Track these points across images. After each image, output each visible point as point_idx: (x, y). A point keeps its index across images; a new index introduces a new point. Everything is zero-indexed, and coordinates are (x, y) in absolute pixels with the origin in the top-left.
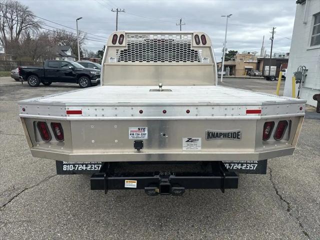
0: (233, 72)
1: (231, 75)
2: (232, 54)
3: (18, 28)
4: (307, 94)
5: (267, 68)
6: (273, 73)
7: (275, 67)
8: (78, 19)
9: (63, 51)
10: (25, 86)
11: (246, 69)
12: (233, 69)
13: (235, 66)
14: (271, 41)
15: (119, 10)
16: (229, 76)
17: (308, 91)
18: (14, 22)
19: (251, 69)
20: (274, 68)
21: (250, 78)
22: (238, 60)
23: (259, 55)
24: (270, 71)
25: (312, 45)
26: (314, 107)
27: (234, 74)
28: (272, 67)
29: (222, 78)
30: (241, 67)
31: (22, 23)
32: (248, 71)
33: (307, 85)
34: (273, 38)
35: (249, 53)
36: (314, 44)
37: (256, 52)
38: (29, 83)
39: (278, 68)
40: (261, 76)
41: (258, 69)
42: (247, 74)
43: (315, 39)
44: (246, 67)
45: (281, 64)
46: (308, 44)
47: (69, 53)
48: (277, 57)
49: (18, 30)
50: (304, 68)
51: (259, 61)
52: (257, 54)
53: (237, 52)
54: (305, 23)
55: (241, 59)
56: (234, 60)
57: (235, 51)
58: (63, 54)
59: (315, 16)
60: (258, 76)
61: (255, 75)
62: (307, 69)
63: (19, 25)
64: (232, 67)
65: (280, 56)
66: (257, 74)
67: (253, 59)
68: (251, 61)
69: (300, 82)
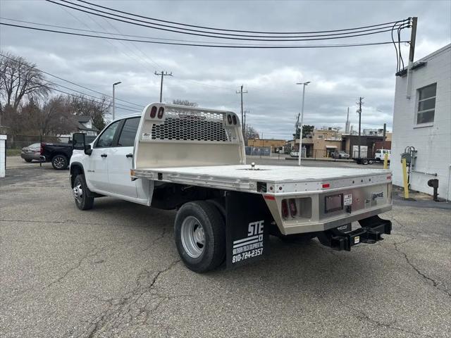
0: (311, 152)
1: (308, 156)
2: (308, 130)
3: (19, 91)
4: (419, 180)
5: (355, 148)
6: (364, 155)
7: (366, 147)
8: (116, 84)
9: (81, 122)
10: (48, 169)
11: (328, 149)
12: (311, 148)
13: (313, 145)
14: (358, 114)
15: (165, 73)
16: (306, 158)
17: (420, 176)
18: (14, 84)
19: (334, 149)
20: (364, 148)
21: (335, 161)
22: (316, 138)
23: (343, 131)
24: (359, 151)
25: (418, 122)
26: (429, 195)
27: (312, 156)
28: (362, 147)
29: (300, 160)
30: (320, 146)
31: (26, 84)
32: (331, 152)
33: (418, 169)
34: (360, 110)
35: (330, 129)
36: (421, 121)
37: (339, 128)
38: (53, 164)
39: (370, 148)
40: (348, 159)
41: (343, 149)
42: (330, 156)
43: (421, 116)
44: (328, 147)
45: (373, 143)
46: (415, 121)
47: (89, 126)
48: (367, 134)
49: (19, 94)
50: (412, 149)
51: (345, 139)
52: (340, 130)
53: (313, 127)
54: (409, 98)
55: (320, 137)
56: (311, 137)
57: (311, 125)
58: (80, 126)
59: (420, 90)
60: (344, 158)
61: (340, 157)
62: (416, 150)
63: (21, 87)
64: (309, 147)
65: (371, 133)
66: (343, 155)
67: (335, 136)
68: (333, 139)
69: (409, 166)
